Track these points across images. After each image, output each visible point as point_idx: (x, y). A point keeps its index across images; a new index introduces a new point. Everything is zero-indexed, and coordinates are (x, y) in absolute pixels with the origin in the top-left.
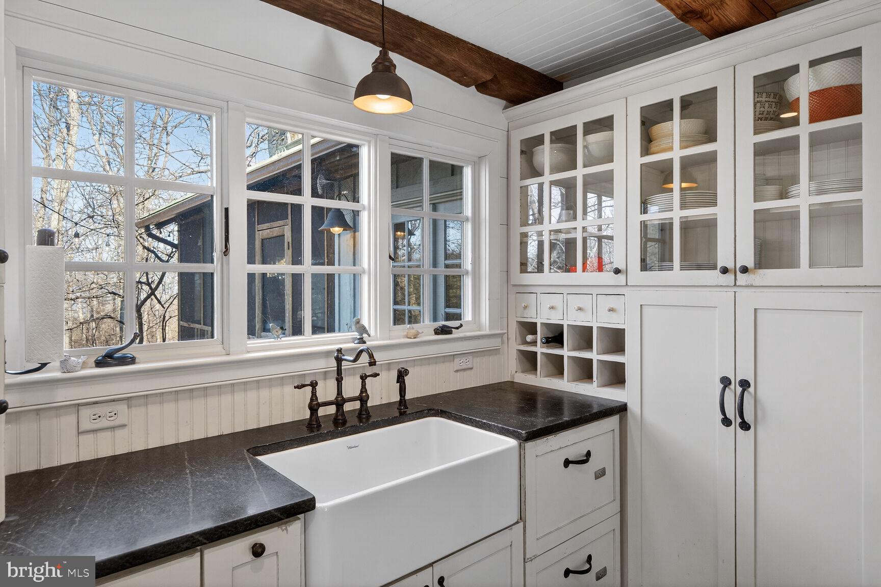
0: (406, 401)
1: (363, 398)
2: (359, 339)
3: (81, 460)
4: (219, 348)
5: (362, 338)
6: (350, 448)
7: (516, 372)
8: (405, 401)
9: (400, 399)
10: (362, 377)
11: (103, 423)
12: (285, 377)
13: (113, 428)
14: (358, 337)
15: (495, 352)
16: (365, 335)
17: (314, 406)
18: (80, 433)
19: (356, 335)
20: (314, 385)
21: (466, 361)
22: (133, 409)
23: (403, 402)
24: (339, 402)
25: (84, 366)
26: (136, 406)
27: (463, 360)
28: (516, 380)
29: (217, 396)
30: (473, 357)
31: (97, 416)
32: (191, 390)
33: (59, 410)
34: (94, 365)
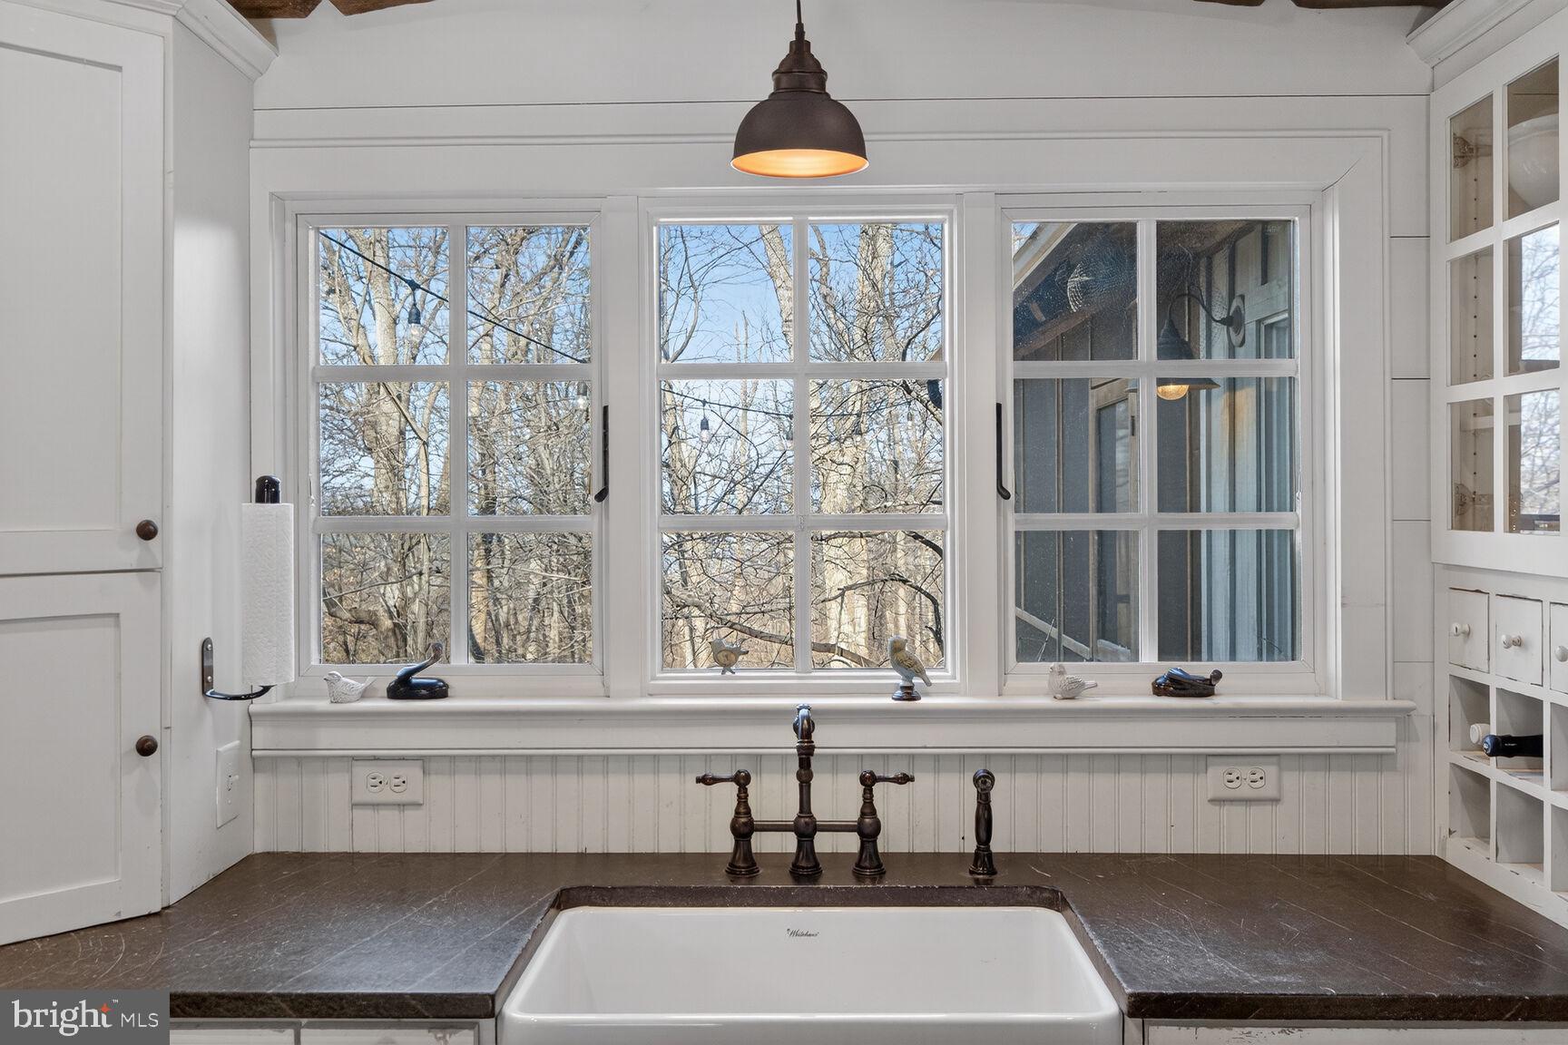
0: (994, 859)
1: (868, 829)
2: (903, 688)
3: (356, 850)
4: (594, 683)
5: (911, 688)
6: (795, 934)
7: (1450, 832)
8: (990, 855)
9: (978, 848)
10: (863, 780)
11: (386, 795)
12: (717, 755)
13: (402, 806)
14: (901, 683)
15: (1378, 761)
16: (917, 681)
17: (744, 828)
18: (356, 805)
19: (895, 678)
20: (742, 781)
21: (1254, 777)
22: (433, 777)
23: (984, 858)
24: (806, 828)
25: (364, 695)
26: (436, 774)
27: (1245, 772)
28: (1451, 858)
29: (576, 776)
30: (1280, 769)
31: (377, 781)
32: (529, 758)
33: (327, 762)
34: (386, 694)
